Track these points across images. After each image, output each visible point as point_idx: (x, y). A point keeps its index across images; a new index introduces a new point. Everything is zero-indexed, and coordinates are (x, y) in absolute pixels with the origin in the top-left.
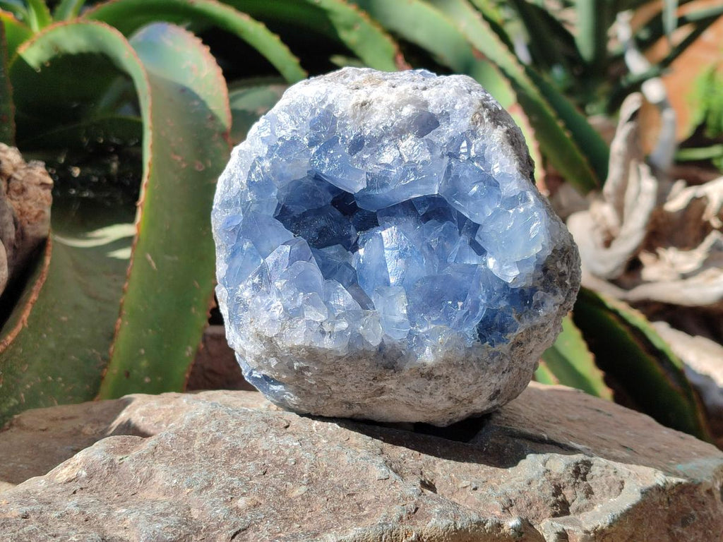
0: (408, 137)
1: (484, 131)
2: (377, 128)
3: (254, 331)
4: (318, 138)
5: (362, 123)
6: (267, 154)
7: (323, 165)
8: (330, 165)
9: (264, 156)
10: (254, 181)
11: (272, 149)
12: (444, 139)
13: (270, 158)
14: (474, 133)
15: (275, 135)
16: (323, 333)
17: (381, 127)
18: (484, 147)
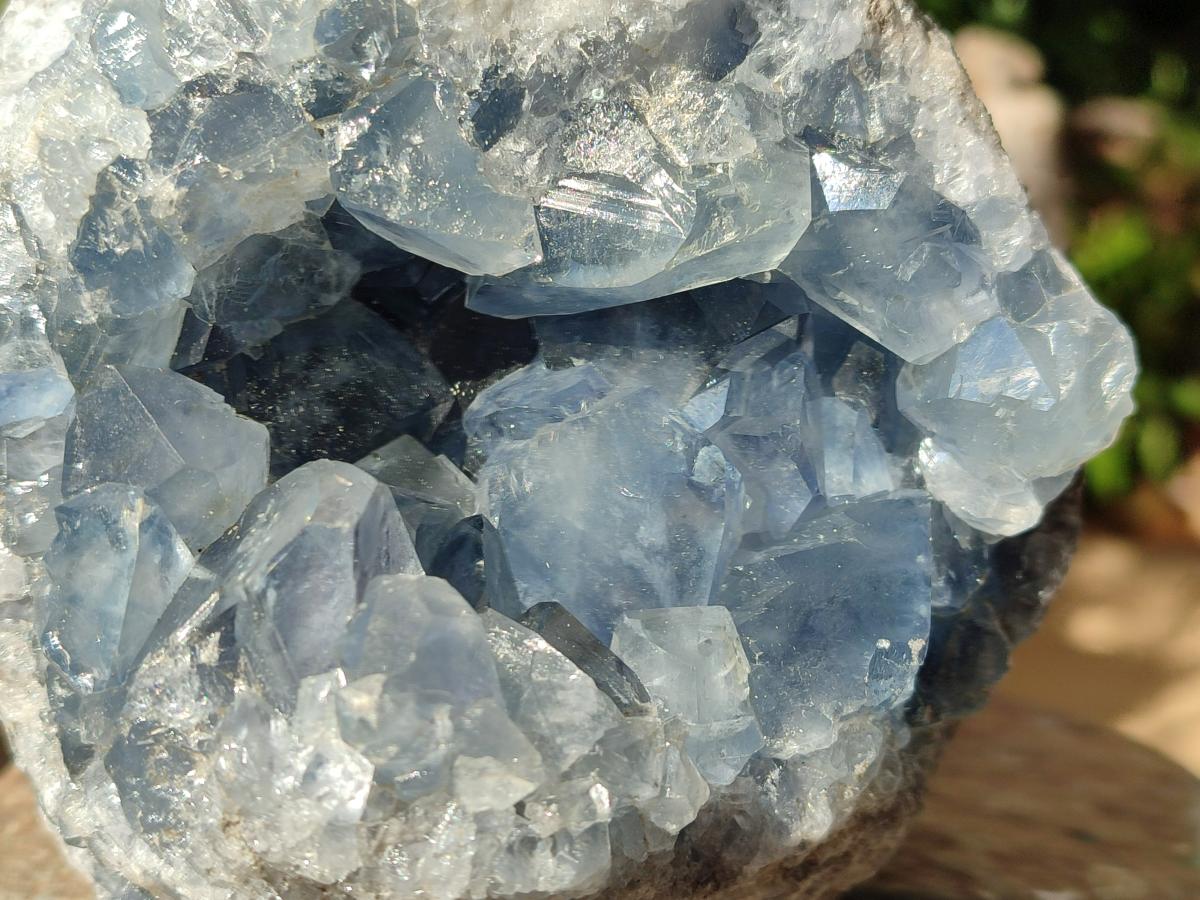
0: (669, 80)
1: (905, 53)
2: (561, 47)
3: (249, 859)
4: (348, 82)
5: (505, 28)
6: (154, 149)
7: (389, 190)
8: (416, 189)
9: (142, 155)
10: (110, 253)
11: (167, 124)
12: (787, 83)
13: (169, 162)
14: (872, 59)
15: (170, 72)
16: (530, 843)
17: (575, 43)
18: (910, 109)
